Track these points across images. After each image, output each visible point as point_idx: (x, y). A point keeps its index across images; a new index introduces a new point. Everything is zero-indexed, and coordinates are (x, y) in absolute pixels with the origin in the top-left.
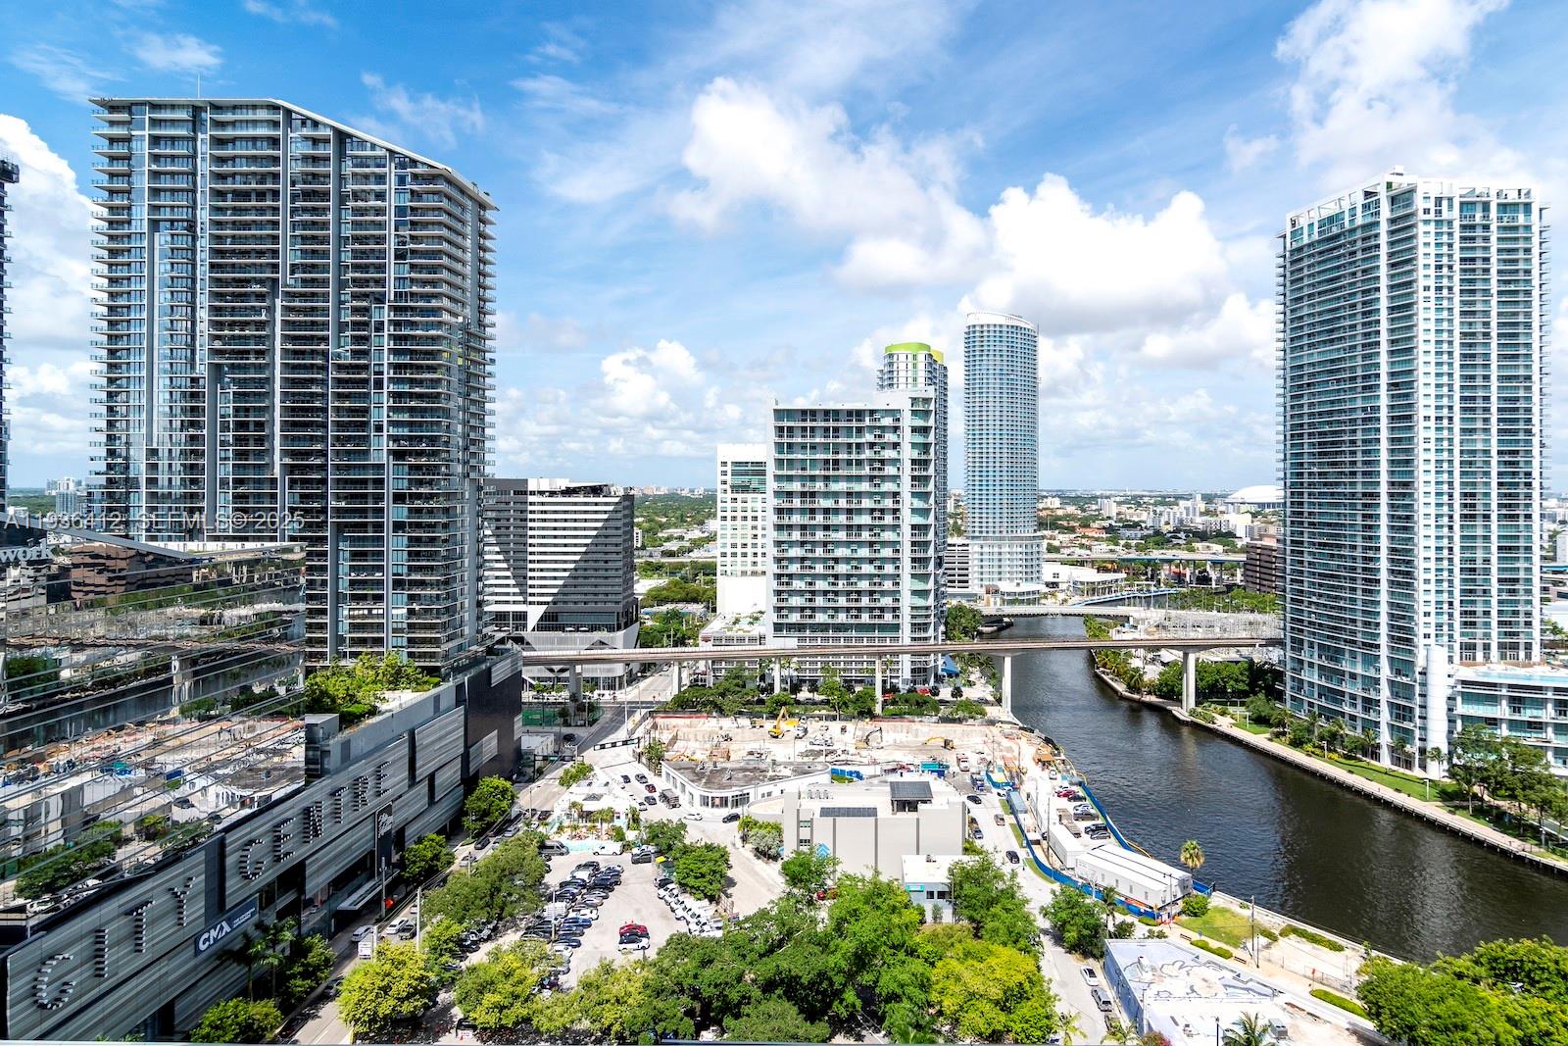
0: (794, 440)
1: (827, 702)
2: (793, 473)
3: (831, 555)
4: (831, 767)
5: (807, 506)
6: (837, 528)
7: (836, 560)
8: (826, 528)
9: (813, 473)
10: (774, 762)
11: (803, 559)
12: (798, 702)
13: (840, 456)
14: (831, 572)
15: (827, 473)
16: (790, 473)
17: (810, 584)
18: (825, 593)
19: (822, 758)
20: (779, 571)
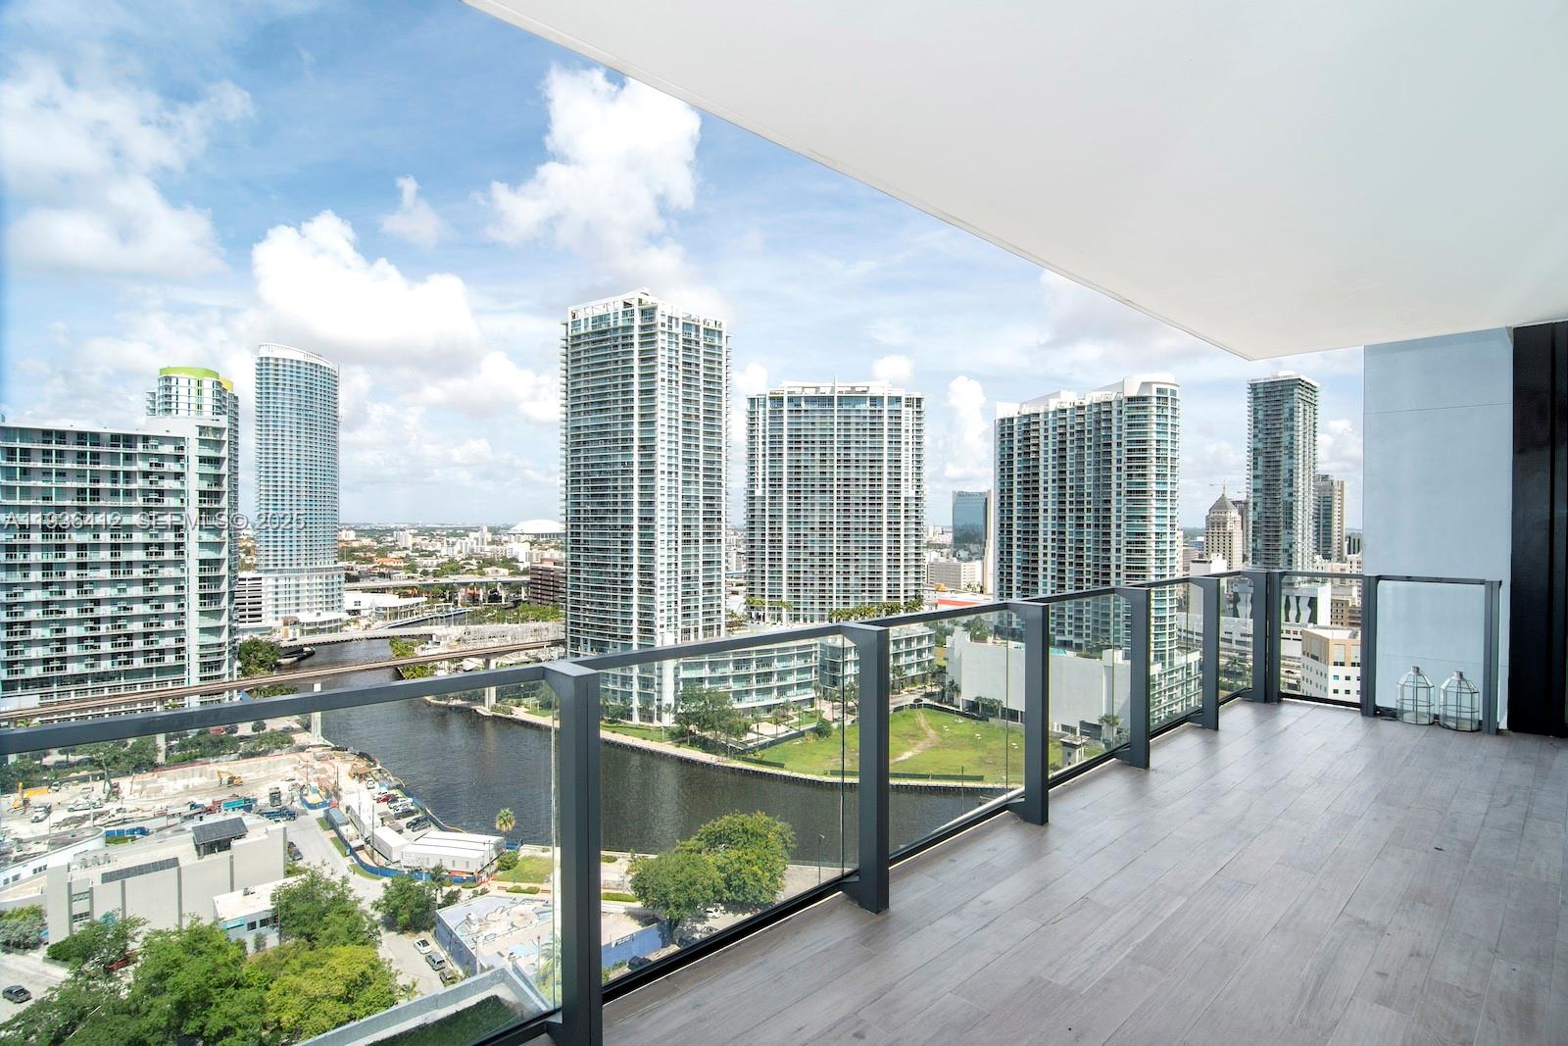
0: (32, 464)
1: (91, 761)
2: (31, 503)
3: (90, 596)
4: (104, 830)
5: (53, 541)
6: (96, 566)
7: (97, 602)
8: (82, 566)
9: (60, 503)
10: (20, 841)
11: (46, 603)
12: (46, 768)
13: (101, 485)
14: (89, 615)
15: (81, 504)
16: (24, 503)
17: (58, 631)
18: (81, 640)
19: (88, 824)
20: (9, 619)
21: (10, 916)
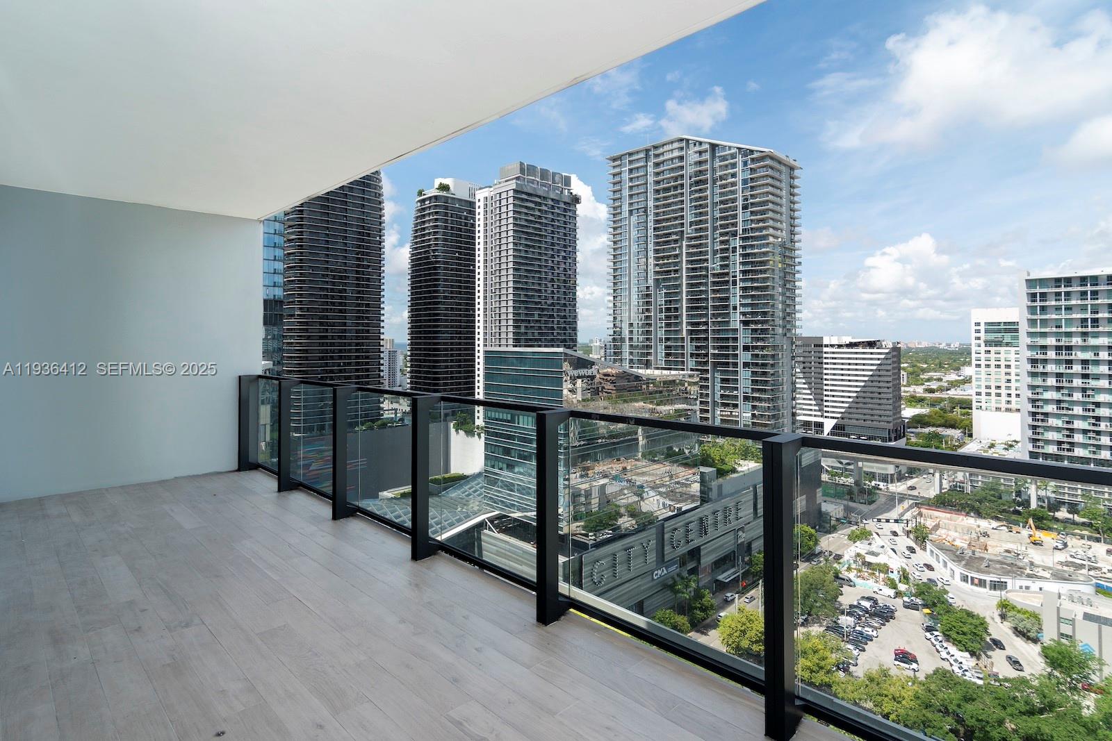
0: (1047, 303)
1: (1090, 525)
2: (1047, 330)
3: (1091, 400)
4: (1095, 581)
5: (1064, 357)
6: (1097, 377)
7: (1098, 405)
8: (1085, 376)
9: (1068, 330)
10: (1032, 564)
11: (1059, 402)
12: (1057, 520)
13: (1100, 315)
14: (1091, 414)
15: (1084, 330)
16: (1043, 330)
17: (1068, 422)
18: (1085, 432)
19: (1084, 571)
20: (1034, 410)
21: (1019, 612)
